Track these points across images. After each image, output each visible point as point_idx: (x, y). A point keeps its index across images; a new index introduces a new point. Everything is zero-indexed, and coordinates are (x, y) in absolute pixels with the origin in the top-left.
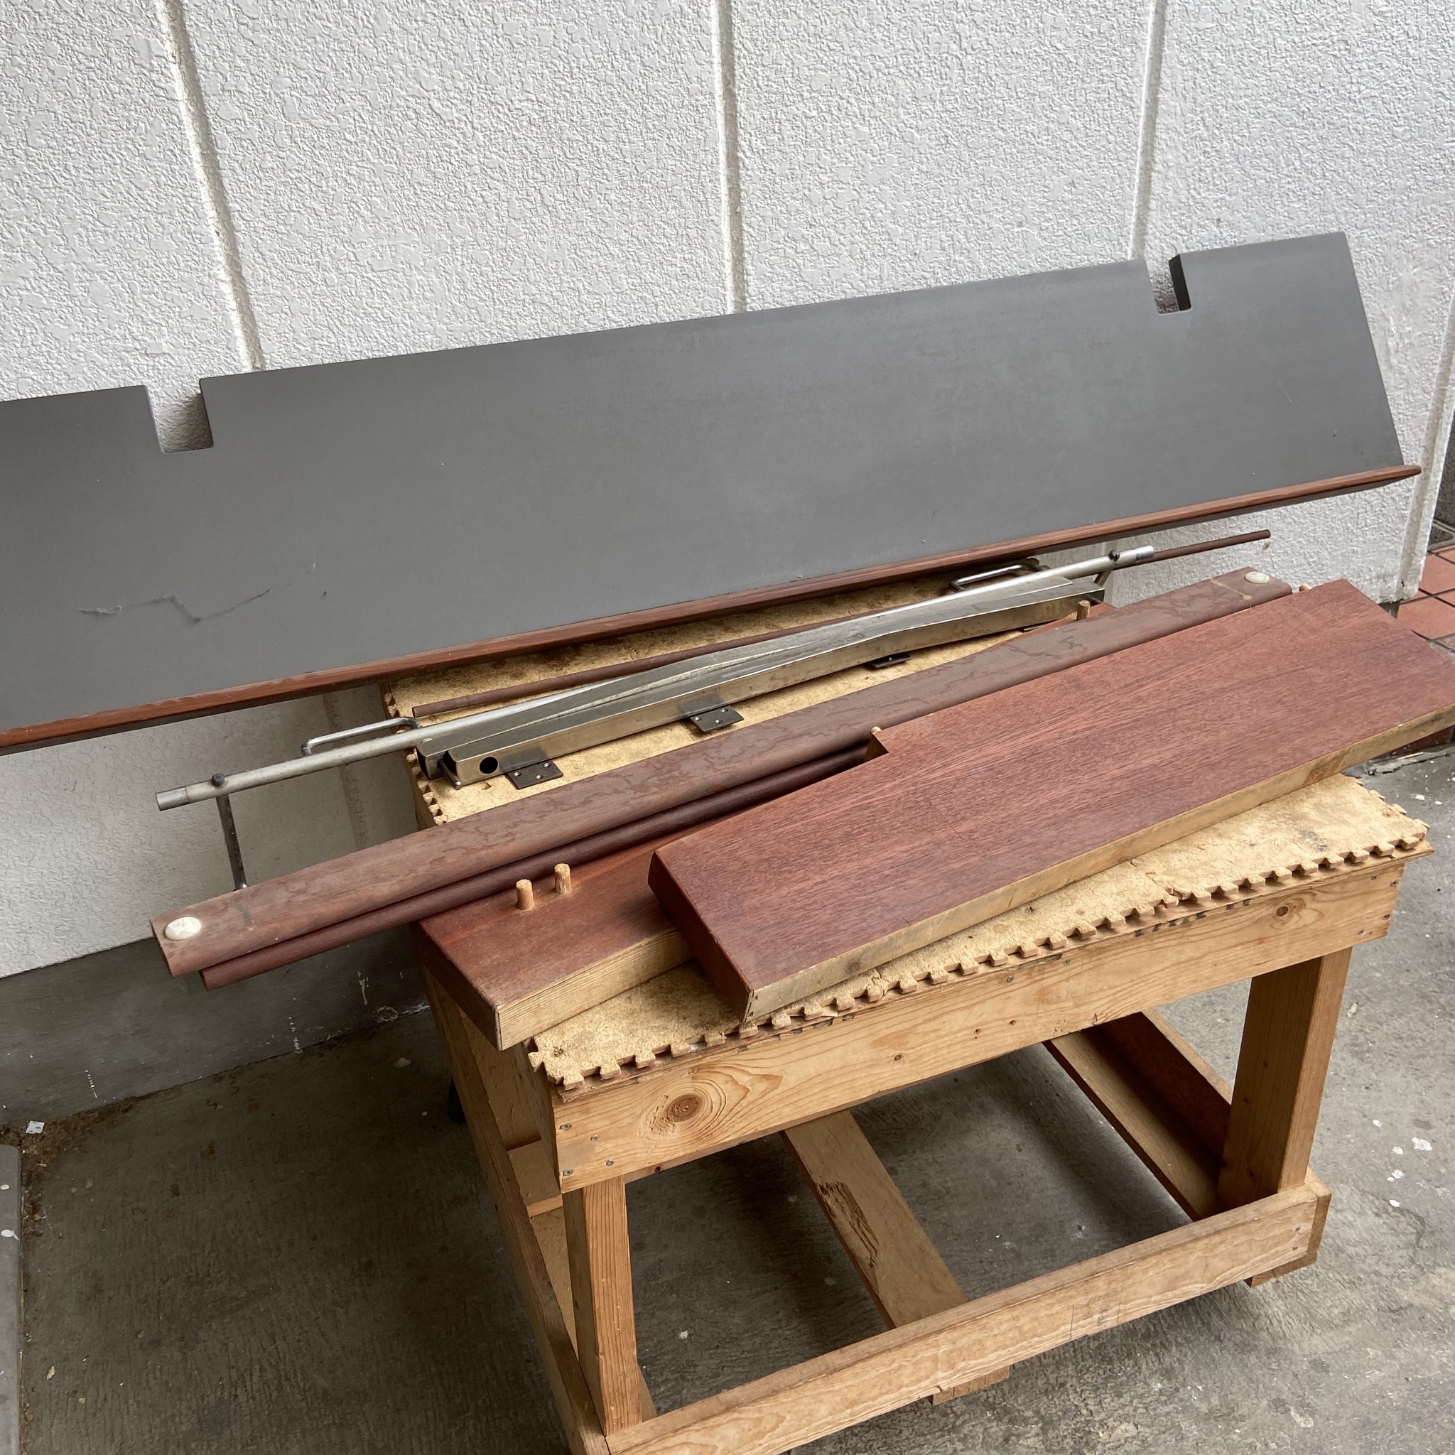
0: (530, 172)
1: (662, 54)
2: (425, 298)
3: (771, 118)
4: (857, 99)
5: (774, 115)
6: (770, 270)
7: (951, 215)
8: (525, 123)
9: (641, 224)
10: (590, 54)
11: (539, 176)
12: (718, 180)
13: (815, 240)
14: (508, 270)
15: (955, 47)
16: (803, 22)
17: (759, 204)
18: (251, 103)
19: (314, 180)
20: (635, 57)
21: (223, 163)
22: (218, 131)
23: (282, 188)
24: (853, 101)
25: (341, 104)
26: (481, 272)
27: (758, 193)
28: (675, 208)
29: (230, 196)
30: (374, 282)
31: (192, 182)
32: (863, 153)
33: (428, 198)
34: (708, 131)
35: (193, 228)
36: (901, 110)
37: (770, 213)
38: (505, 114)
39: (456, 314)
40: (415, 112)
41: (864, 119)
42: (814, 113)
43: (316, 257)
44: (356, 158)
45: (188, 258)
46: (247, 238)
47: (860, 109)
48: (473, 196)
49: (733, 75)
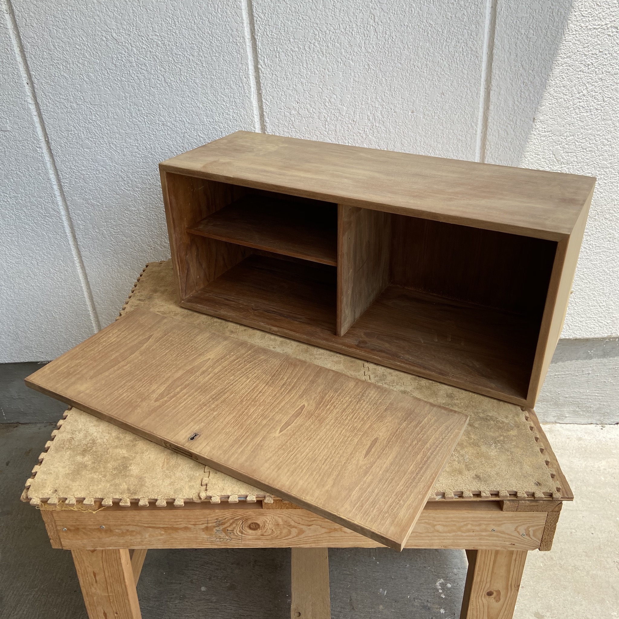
0: (159, 67)
1: (217, 17)
2: (114, 118)
3: (274, 50)
4: (318, 44)
5: (276, 49)
6: (277, 121)
7: (373, 103)
8: (155, 46)
9: (212, 95)
10: (183, 16)
11: (163, 69)
12: (249, 77)
13: (300, 110)
14: (151, 110)
15: (372, 21)
16: (288, 5)
17: (270, 90)
18: (37, 31)
19: (64, 64)
20: (205, 18)
21: (27, 55)
22: (24, 42)
23: (51, 67)
24: (316, 44)
25: (74, 33)
26: (139, 109)
27: (269, 85)
28: (229, 89)
29: (30, 69)
30: (92, 109)
31: (16, 62)
32: (324, 70)
33: (113, 75)
34: (242, 54)
35: (17, 81)
36: (343, 50)
37: (276, 95)
38: (145, 41)
39: (128, 126)
40: (105, 37)
41: (323, 54)
42: (297, 49)
43: (67, 96)
44: (81, 56)
45: (15, 93)
46: (38, 86)
47: (321, 48)
48: (133, 75)
49: (254, 29)
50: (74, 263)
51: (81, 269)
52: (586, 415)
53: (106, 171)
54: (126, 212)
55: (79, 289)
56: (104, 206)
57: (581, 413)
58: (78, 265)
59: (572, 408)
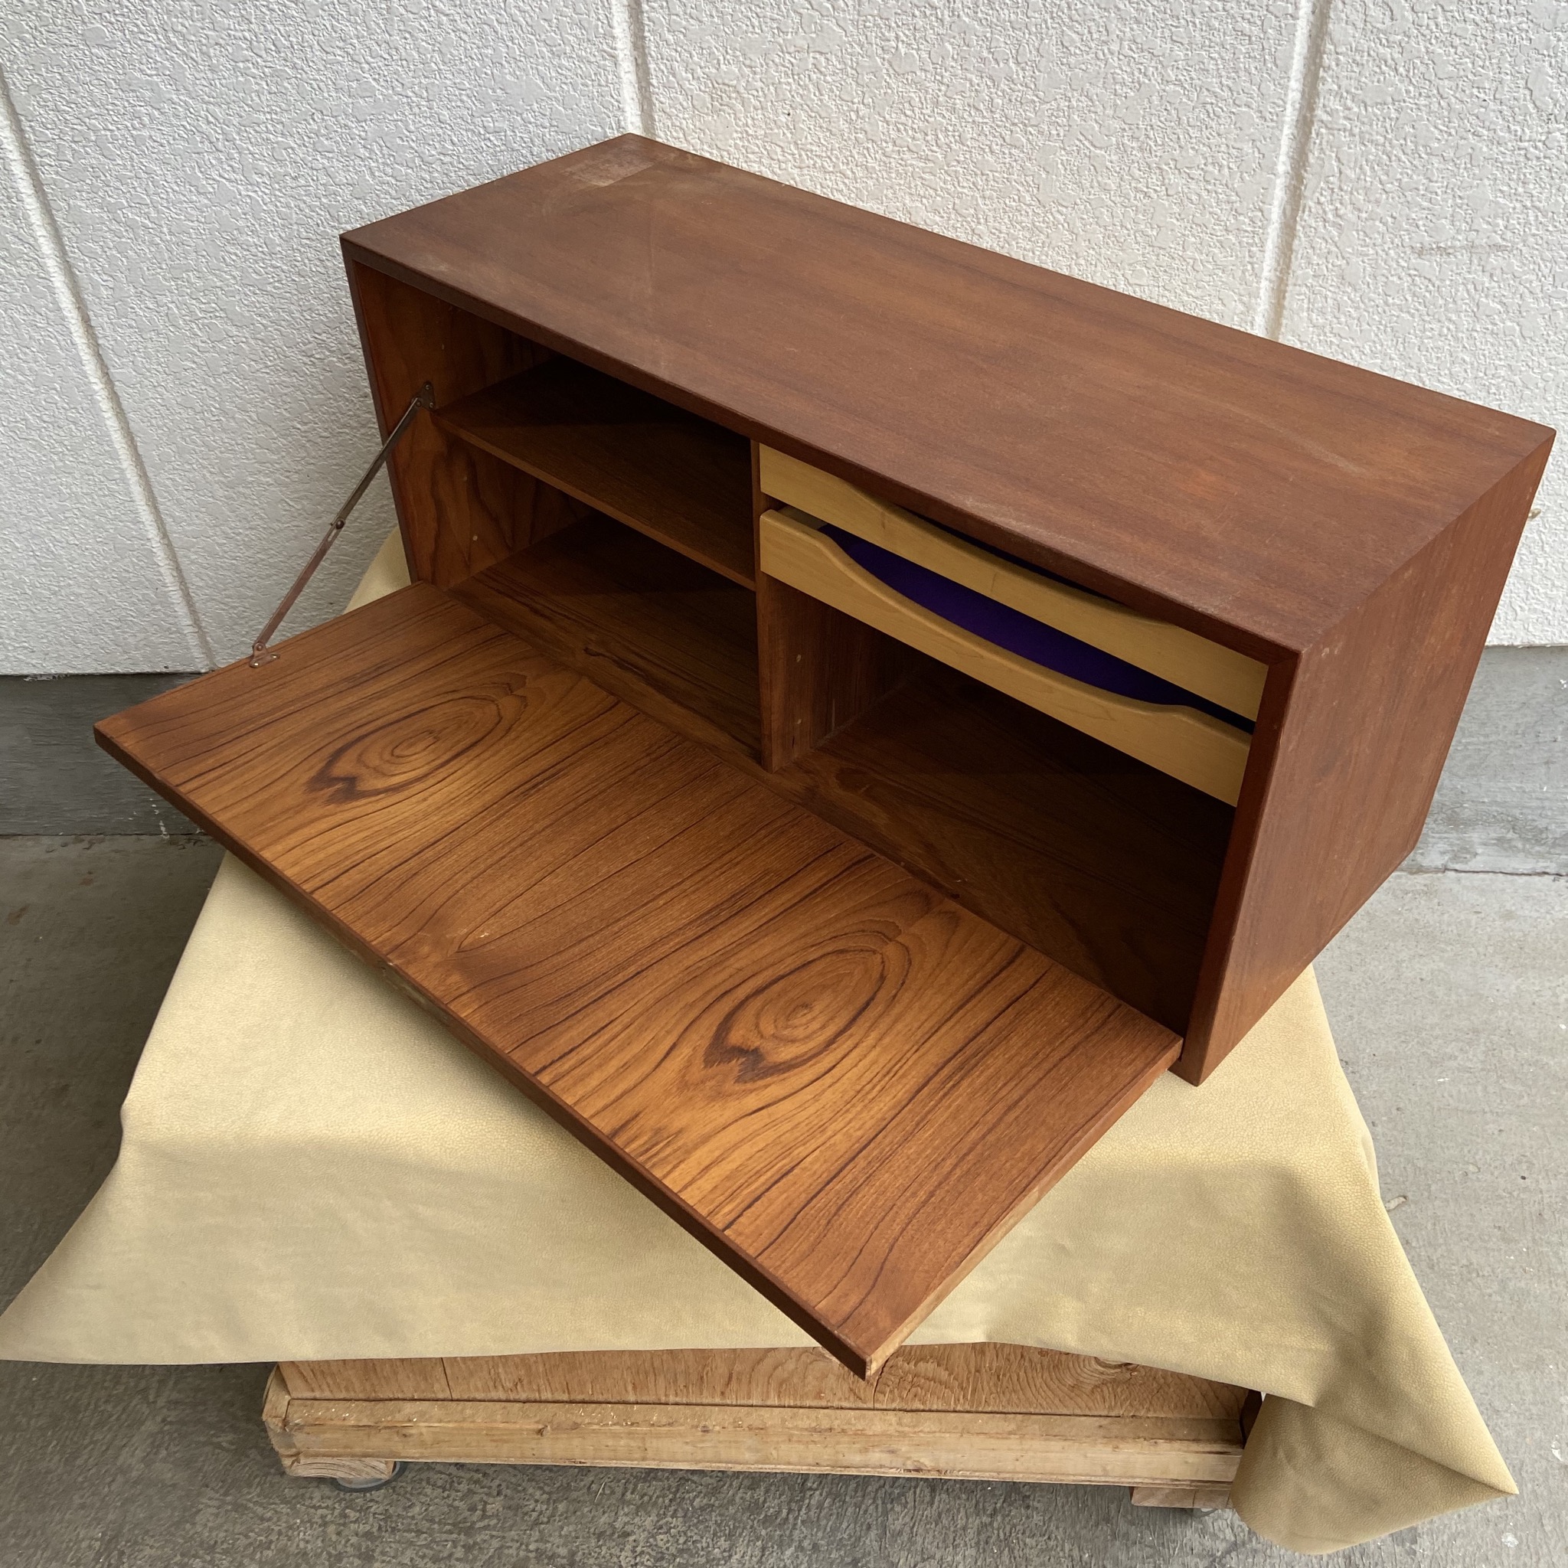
50: (93, 402)
51: (114, 418)
52: (1533, 851)
53: (162, 118)
54: (228, 248)
55: (117, 476)
56: (165, 230)
57: (1520, 845)
58: (105, 405)
59: (1495, 832)
